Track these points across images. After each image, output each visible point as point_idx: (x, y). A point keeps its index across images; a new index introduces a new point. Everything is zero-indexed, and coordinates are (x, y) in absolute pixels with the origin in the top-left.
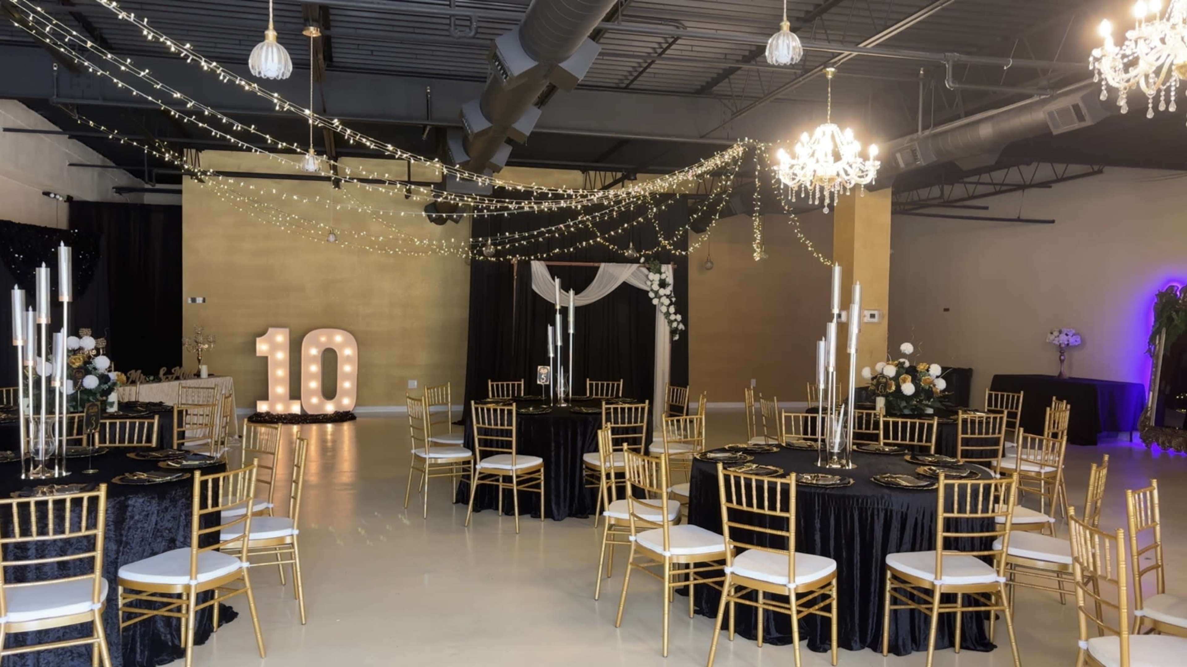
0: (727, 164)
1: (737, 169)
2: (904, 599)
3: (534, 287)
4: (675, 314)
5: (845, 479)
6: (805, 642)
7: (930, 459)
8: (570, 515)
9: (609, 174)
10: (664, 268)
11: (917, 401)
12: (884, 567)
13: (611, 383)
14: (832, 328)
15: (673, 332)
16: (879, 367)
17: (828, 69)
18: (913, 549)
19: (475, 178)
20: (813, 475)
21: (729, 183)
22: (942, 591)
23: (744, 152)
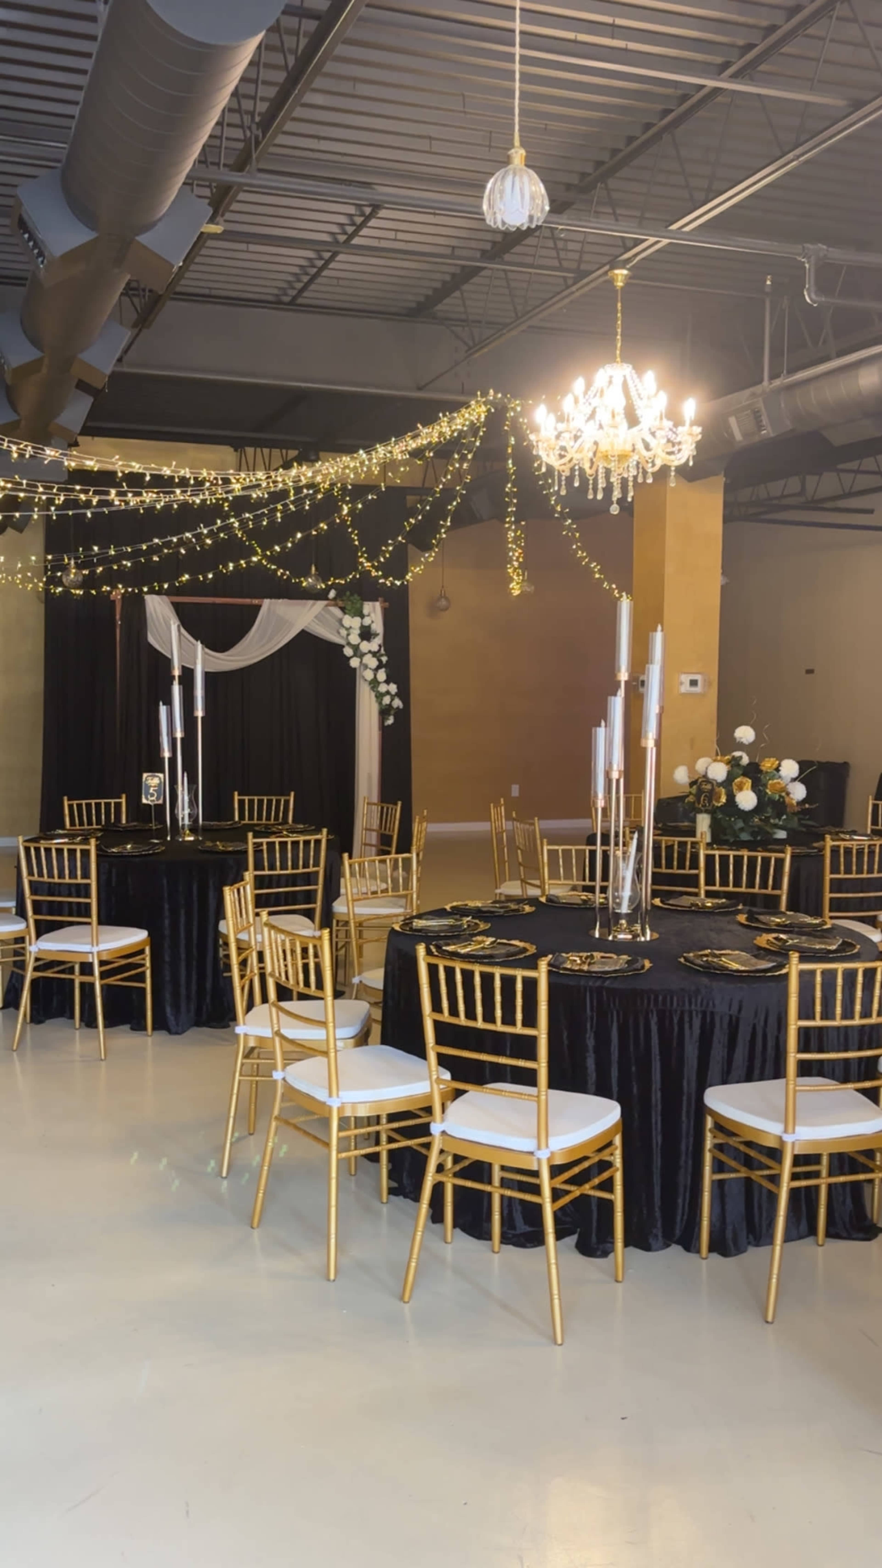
0: (461, 432)
1: (478, 444)
2: (733, 1164)
3: (151, 639)
4: (387, 682)
5: (637, 961)
6: (572, 1240)
7: (778, 920)
8: (198, 1023)
9: (276, 452)
10: (367, 607)
11: (760, 820)
12: (701, 1110)
13: (274, 799)
14: (617, 705)
15: (384, 712)
16: (701, 764)
17: (617, 272)
18: (749, 1078)
19: (6, 444)
20: (585, 954)
21: (465, 466)
22: (796, 1152)
23: (489, 416)
